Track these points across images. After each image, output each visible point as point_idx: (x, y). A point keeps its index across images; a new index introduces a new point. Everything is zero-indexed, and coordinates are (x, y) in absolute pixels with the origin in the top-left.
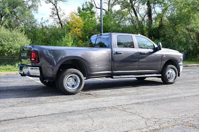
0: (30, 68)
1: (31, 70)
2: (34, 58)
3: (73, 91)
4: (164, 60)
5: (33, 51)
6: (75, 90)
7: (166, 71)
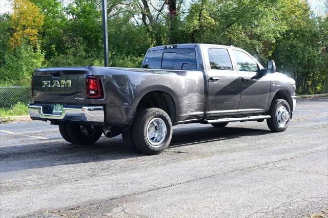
0: (87, 108)
1: (89, 111)
2: (93, 90)
3: (158, 147)
4: (274, 92)
5: (91, 77)
6: (160, 146)
7: (276, 109)
